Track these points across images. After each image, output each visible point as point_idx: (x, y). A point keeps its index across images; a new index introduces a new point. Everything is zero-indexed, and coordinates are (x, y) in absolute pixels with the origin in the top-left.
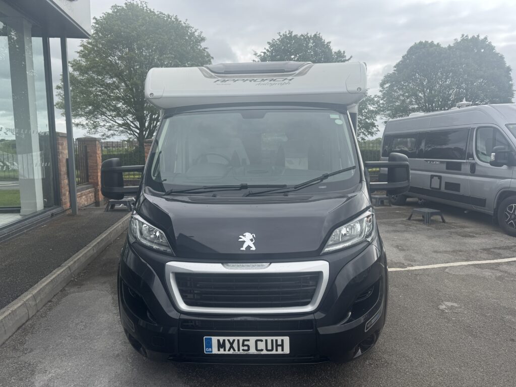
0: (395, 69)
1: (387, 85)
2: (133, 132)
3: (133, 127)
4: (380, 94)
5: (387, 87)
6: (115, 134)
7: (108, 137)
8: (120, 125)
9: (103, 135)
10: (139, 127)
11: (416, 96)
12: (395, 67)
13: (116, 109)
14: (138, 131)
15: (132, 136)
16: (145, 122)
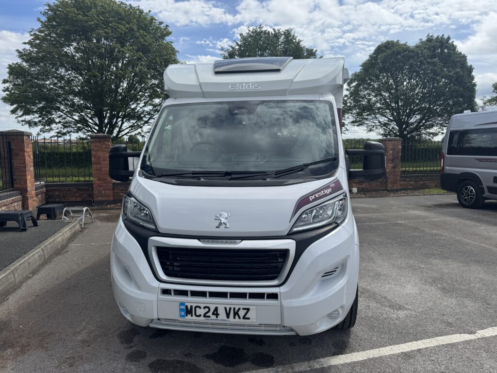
0: (362, 68)
1: (354, 84)
2: (91, 128)
3: (90, 123)
4: (348, 93)
5: (353, 87)
6: (71, 131)
7: (65, 134)
8: (77, 122)
9: (58, 133)
10: (97, 122)
11: (381, 95)
12: (362, 66)
13: (73, 104)
14: (97, 128)
15: (90, 133)
16: (105, 119)
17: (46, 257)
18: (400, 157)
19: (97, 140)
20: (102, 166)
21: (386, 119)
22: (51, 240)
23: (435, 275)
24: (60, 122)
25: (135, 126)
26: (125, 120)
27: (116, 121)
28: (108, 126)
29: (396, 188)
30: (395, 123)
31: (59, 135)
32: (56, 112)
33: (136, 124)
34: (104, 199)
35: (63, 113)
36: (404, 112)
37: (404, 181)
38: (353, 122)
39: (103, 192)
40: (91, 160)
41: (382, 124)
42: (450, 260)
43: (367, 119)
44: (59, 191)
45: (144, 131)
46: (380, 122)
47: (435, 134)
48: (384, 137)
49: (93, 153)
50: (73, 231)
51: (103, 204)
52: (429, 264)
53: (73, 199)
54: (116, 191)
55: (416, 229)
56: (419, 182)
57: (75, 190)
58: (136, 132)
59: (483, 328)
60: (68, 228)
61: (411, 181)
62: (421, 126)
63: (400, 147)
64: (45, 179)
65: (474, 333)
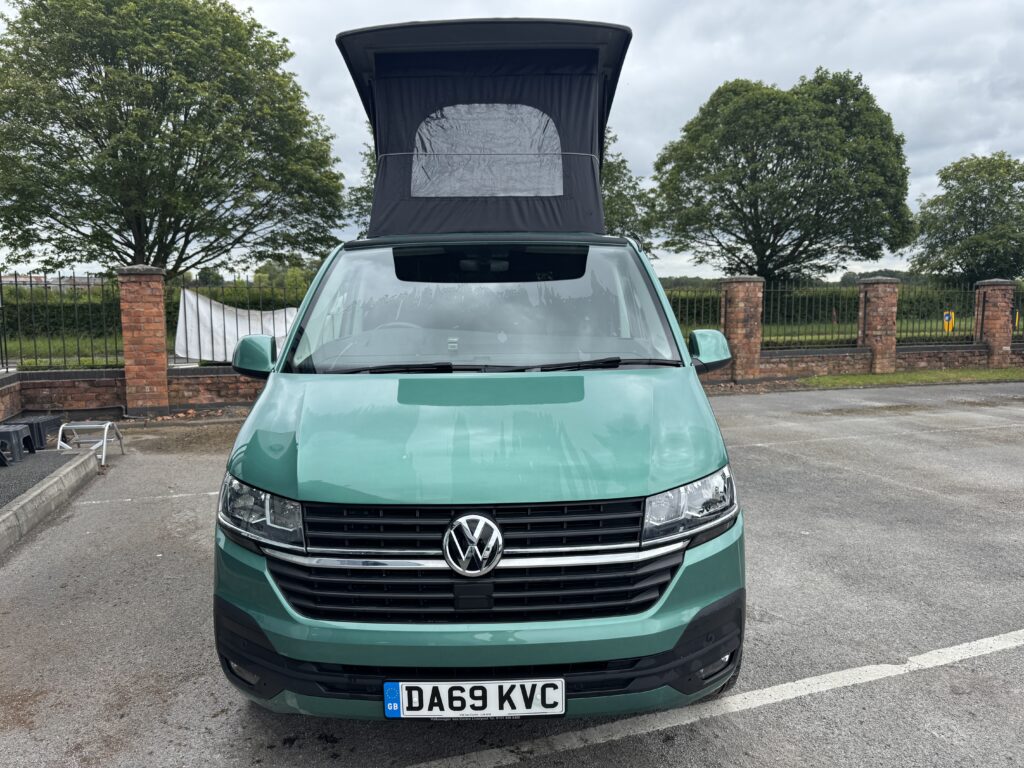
0: (684, 134)
1: (669, 167)
2: (118, 253)
3: (117, 241)
4: (655, 185)
5: (666, 172)
6: (75, 259)
7: (60, 265)
8: (88, 239)
9: (47, 262)
10: (133, 242)
11: (723, 190)
12: (686, 129)
13: (79, 203)
14: (131, 252)
15: (116, 263)
16: (148, 231)
17: (25, 529)
18: (759, 315)
19: (133, 279)
20: (144, 333)
21: (733, 238)
22: (33, 493)
23: (828, 549)
24: (49, 240)
25: (214, 248)
26: (191, 237)
27: (174, 237)
28: (156, 250)
29: (751, 377)
30: (750, 247)
31: (49, 267)
32: (40, 217)
33: (215, 244)
34: (149, 404)
35: (56, 219)
36: (767, 224)
37: (769, 363)
38: (667, 244)
39: (147, 389)
40: (118, 322)
41: (723, 248)
42: (857, 520)
43: (693, 238)
44: (49, 388)
45: (234, 259)
46: (720, 244)
47: (829, 269)
48: (729, 275)
49: (124, 306)
50: (83, 473)
51: (146, 415)
52: (819, 529)
53: (81, 405)
54: (174, 387)
55: (792, 458)
56: (797, 366)
57: (86, 385)
58: (217, 261)
59: (921, 652)
60: (71, 467)
61: (781, 362)
62: (801, 253)
63: (760, 295)
64: (19, 361)
65: (904, 662)
